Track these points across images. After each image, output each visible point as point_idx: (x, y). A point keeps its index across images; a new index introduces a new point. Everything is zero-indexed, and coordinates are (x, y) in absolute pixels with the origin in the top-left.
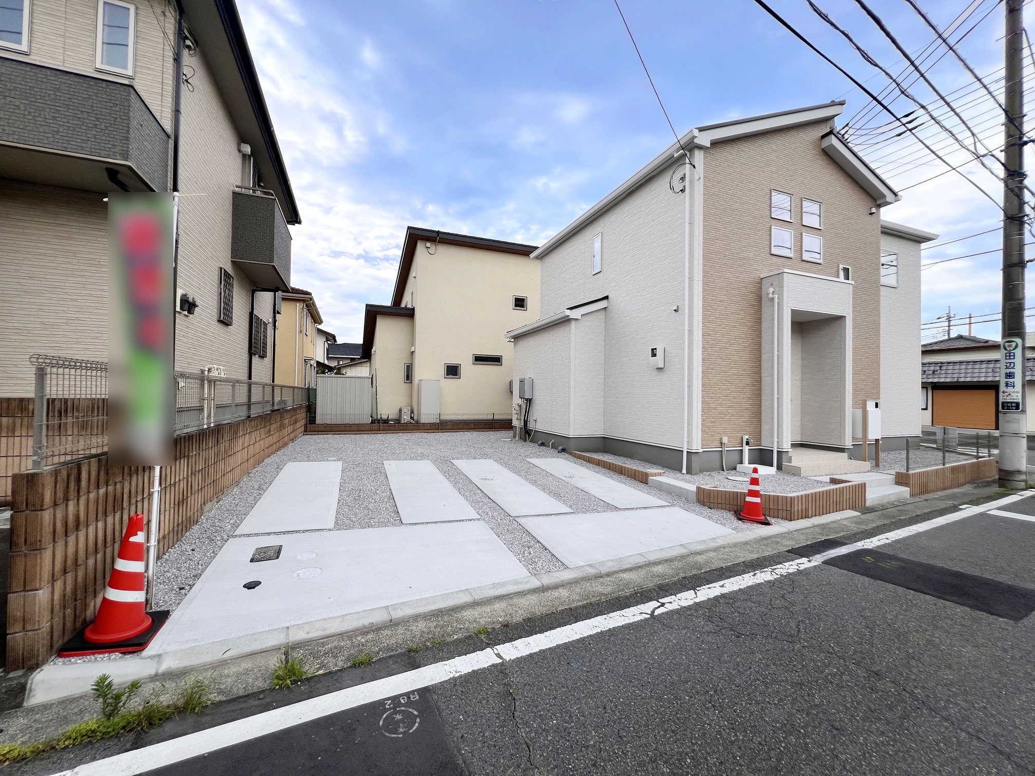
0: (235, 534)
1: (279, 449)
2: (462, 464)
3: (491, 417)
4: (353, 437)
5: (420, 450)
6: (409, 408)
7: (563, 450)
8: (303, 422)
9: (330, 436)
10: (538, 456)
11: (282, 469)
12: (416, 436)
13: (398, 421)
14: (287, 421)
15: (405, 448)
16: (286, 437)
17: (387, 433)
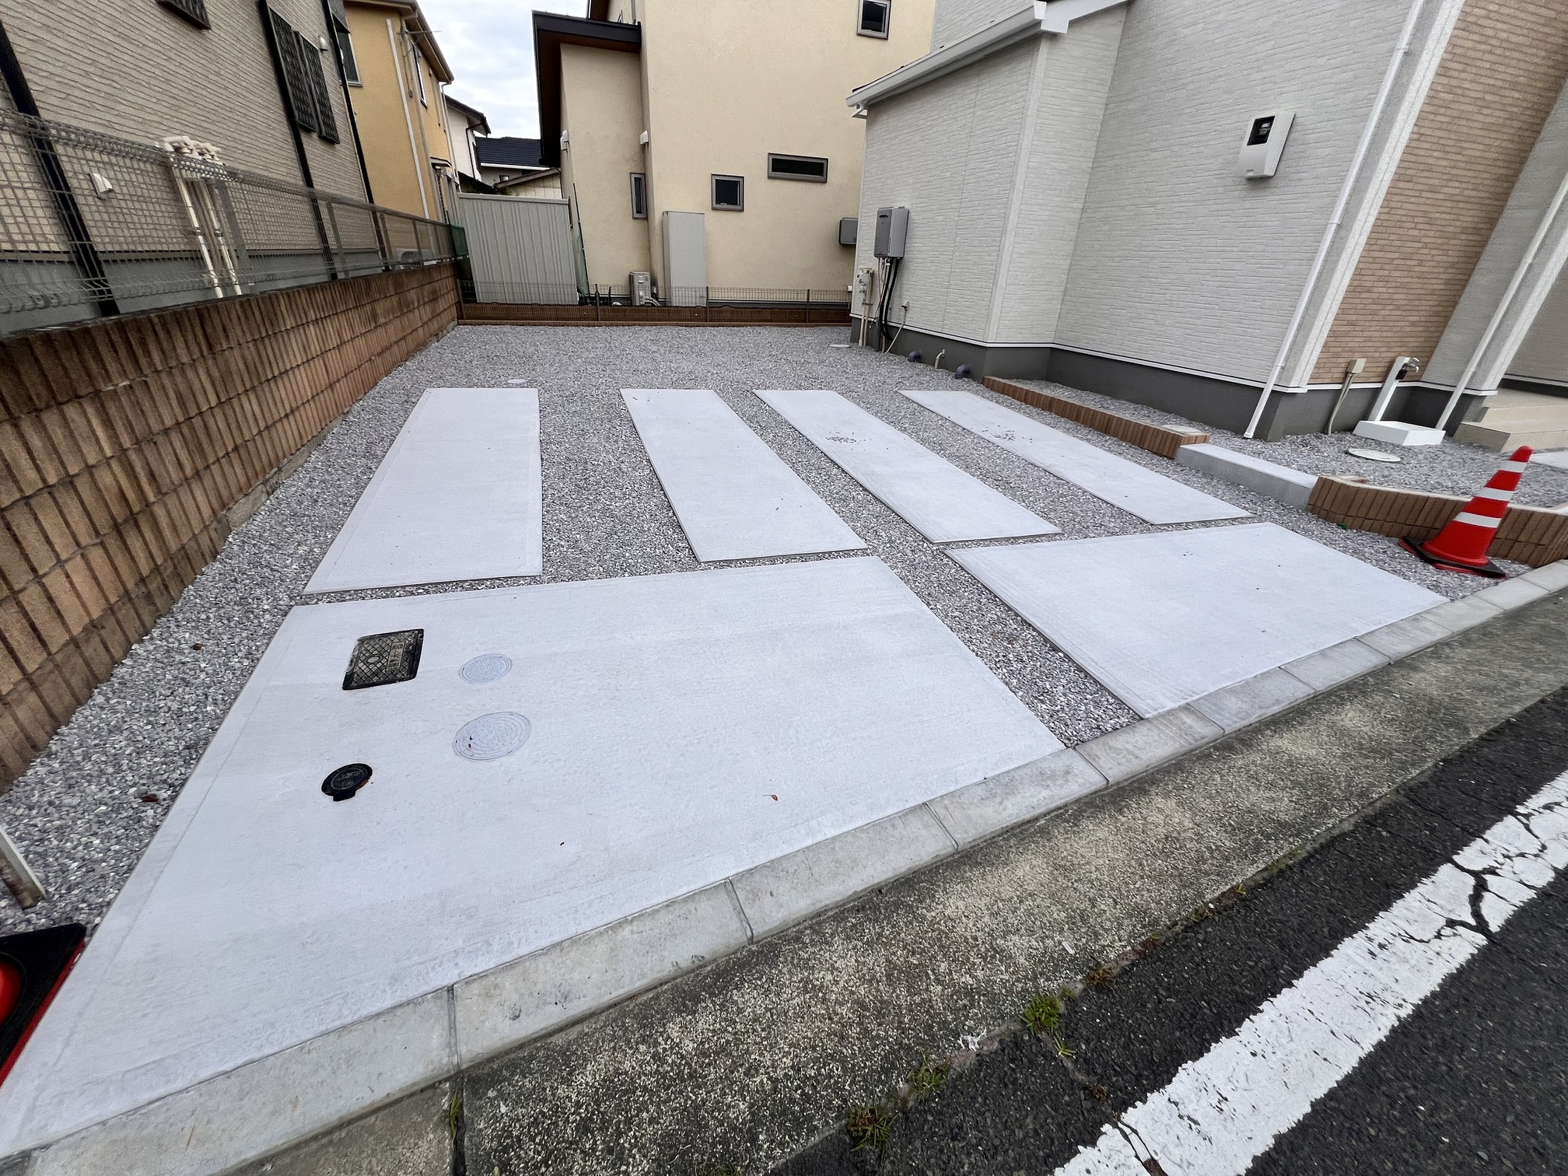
0: (308, 590)
1: (409, 355)
2: (777, 399)
3: (803, 298)
4: (550, 330)
5: (686, 366)
6: (648, 275)
7: (967, 374)
8: (451, 298)
9: (507, 328)
10: (920, 386)
11: (415, 403)
12: (669, 333)
13: (629, 299)
14: (412, 295)
15: (654, 360)
16: (420, 330)
17: (612, 325)
